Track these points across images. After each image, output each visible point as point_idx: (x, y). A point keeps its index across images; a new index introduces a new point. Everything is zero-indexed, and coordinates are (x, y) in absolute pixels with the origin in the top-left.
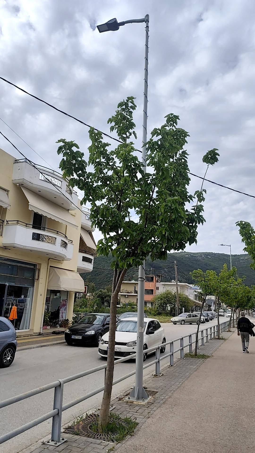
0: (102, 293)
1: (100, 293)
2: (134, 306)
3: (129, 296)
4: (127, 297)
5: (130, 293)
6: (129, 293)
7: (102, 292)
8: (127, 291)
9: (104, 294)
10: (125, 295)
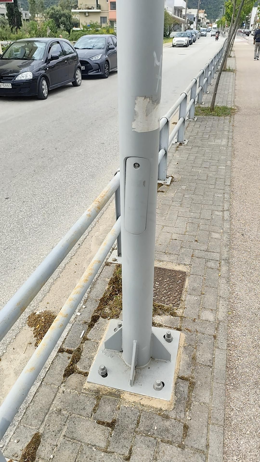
0: (55, 11)
1: (52, 11)
2: (98, 28)
3: (90, 14)
4: (87, 15)
5: (91, 9)
6: (89, 9)
7: (55, 9)
8: (87, 6)
9: (57, 13)
10: (85, 13)
